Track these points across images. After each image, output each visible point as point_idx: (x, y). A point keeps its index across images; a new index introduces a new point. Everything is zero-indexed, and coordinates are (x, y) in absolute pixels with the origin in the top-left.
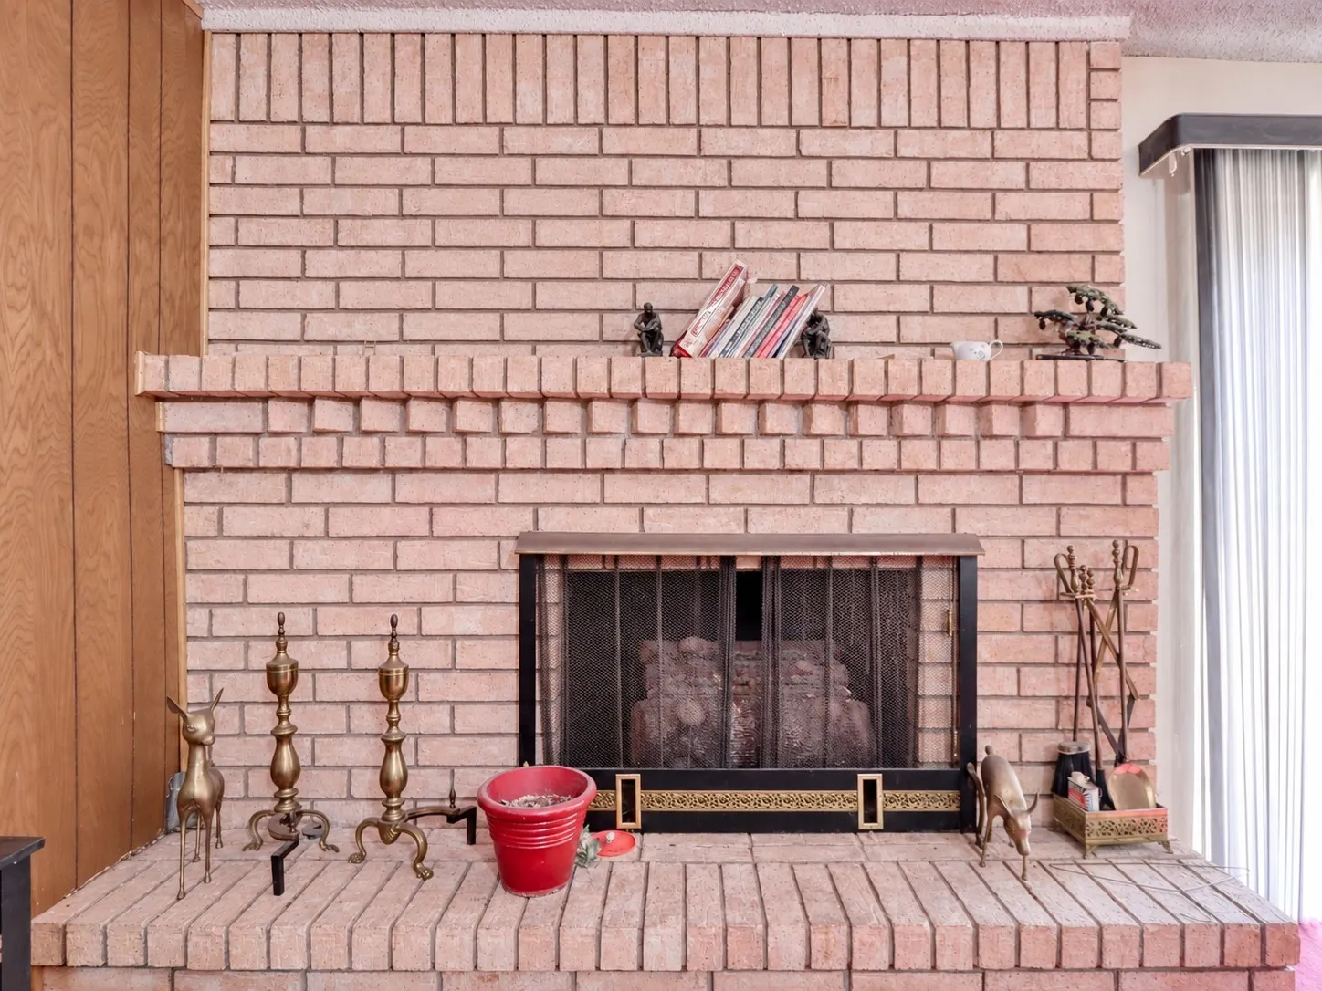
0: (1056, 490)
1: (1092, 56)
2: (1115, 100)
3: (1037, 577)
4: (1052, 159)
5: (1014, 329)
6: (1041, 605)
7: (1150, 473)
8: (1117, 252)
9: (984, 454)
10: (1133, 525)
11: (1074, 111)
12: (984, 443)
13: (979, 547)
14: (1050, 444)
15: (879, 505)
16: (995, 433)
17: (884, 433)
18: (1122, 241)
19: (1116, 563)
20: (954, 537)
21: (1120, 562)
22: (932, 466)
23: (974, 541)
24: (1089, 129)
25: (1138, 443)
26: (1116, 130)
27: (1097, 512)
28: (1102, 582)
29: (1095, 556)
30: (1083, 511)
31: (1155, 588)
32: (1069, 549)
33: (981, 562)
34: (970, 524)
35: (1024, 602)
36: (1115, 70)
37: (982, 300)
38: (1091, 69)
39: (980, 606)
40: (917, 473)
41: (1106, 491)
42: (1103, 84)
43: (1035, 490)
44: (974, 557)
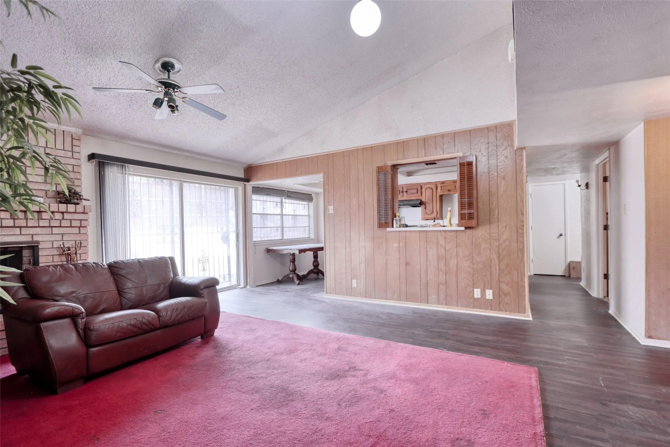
0: (61, 230)
1: (73, 136)
2: (79, 146)
3: (57, 250)
4: (62, 157)
5: (50, 194)
6: (58, 256)
7: (86, 227)
8: (80, 179)
9: (40, 222)
10: (82, 237)
11: (68, 146)
12: (40, 221)
13: (40, 244)
14: (59, 221)
15: (8, 235)
16: (43, 218)
17: (9, 218)
18: (81, 177)
19: (76, 245)
20: (33, 242)
21: (77, 246)
22: (25, 225)
23: (38, 242)
24: (72, 152)
25: (82, 221)
26: (79, 153)
27: (72, 235)
28: (73, 250)
29: (72, 244)
30: (69, 235)
31: (88, 250)
32: (63, 243)
33: (40, 247)
34: (36, 238)
35: (53, 255)
36: (79, 140)
37: (43, 187)
38: (72, 139)
39: (40, 257)
40: (20, 227)
41: (76, 230)
42: (76, 143)
43: (55, 230)
44: (38, 246)
